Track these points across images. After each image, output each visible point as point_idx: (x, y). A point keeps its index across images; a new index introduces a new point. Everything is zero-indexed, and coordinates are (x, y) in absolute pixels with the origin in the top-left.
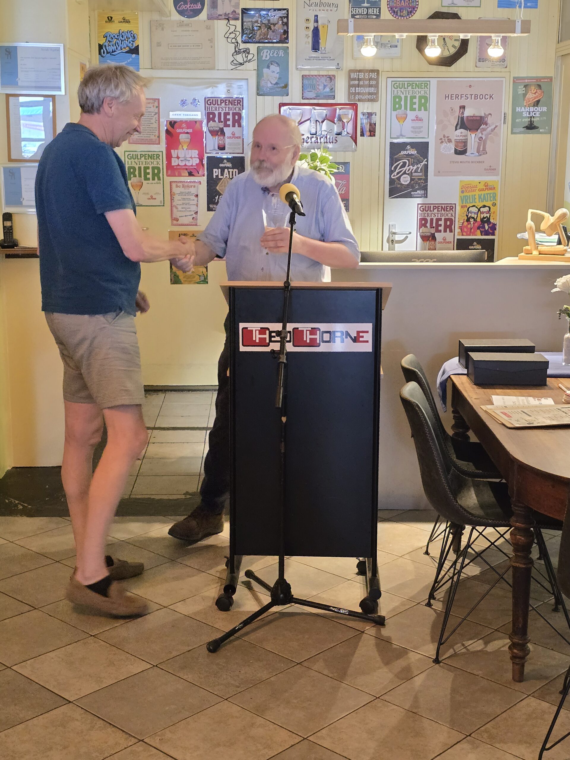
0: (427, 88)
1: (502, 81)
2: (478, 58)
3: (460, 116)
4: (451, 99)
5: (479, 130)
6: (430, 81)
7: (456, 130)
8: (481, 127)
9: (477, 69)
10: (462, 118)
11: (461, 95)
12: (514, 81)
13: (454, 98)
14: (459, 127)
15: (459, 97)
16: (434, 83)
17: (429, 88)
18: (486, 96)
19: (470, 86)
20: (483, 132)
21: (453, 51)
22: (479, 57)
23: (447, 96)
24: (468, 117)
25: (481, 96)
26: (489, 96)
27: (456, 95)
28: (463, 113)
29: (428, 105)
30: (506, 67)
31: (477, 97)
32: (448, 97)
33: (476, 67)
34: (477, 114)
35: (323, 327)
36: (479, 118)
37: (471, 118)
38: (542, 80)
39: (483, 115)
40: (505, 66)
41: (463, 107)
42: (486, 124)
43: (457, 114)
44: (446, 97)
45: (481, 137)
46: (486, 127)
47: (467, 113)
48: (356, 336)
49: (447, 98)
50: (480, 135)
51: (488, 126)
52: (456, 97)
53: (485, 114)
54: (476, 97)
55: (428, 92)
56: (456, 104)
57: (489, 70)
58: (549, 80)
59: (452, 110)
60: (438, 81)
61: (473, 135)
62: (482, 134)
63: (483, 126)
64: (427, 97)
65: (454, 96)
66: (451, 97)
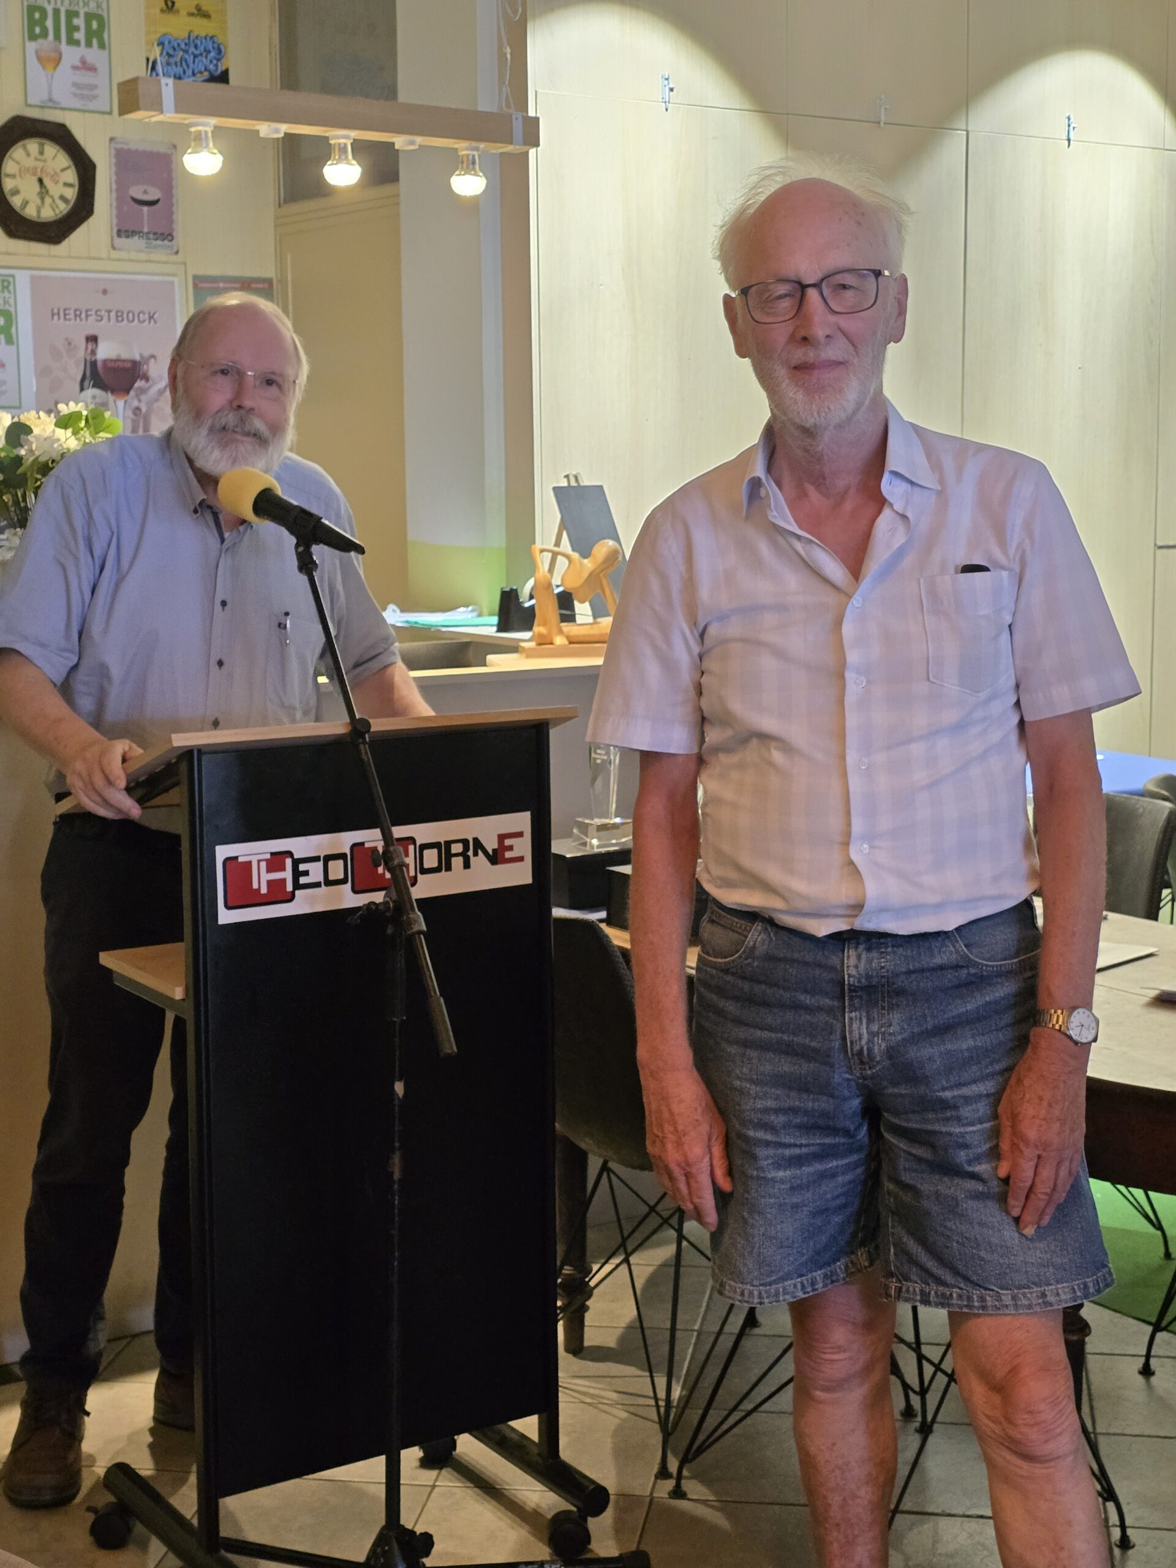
0: (9, 292)
1: (172, 283)
2: (115, 230)
3: (88, 358)
4: (65, 319)
5: (132, 393)
6: (13, 276)
7: (82, 389)
8: (136, 385)
9: (115, 254)
10: (94, 364)
11: (87, 311)
12: (195, 286)
13: (72, 316)
14: (86, 383)
15: (83, 315)
16: (23, 280)
17: (12, 290)
18: (141, 315)
19: (105, 292)
20: (143, 398)
21: (63, 208)
22: (118, 224)
23: (56, 311)
24: (105, 361)
25: (131, 315)
26: (147, 316)
27: (75, 311)
28: (93, 352)
29: (13, 330)
30: (177, 253)
31: (122, 316)
32: (59, 314)
33: (113, 248)
34: (125, 355)
35: (423, 832)
36: (129, 365)
37: (112, 365)
38: (253, 286)
39: (137, 358)
40: (175, 249)
41: (93, 339)
42: (146, 378)
43: (81, 353)
44: (53, 315)
45: (138, 409)
46: (147, 385)
47: (105, 351)
48: (496, 847)
49: (56, 317)
50: (136, 403)
51: (150, 382)
52: (76, 316)
53: (141, 356)
54: (119, 317)
55: (12, 301)
56: (78, 331)
57: (143, 256)
58: (266, 285)
59: (70, 344)
60: (32, 277)
61: (120, 403)
62: (140, 401)
63: (139, 384)
64: (9, 312)
65: (72, 312)
66: (65, 315)
